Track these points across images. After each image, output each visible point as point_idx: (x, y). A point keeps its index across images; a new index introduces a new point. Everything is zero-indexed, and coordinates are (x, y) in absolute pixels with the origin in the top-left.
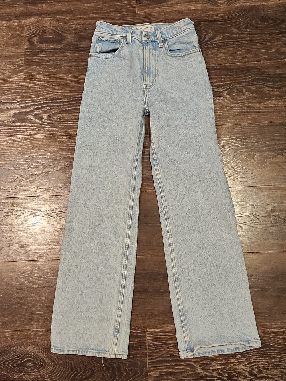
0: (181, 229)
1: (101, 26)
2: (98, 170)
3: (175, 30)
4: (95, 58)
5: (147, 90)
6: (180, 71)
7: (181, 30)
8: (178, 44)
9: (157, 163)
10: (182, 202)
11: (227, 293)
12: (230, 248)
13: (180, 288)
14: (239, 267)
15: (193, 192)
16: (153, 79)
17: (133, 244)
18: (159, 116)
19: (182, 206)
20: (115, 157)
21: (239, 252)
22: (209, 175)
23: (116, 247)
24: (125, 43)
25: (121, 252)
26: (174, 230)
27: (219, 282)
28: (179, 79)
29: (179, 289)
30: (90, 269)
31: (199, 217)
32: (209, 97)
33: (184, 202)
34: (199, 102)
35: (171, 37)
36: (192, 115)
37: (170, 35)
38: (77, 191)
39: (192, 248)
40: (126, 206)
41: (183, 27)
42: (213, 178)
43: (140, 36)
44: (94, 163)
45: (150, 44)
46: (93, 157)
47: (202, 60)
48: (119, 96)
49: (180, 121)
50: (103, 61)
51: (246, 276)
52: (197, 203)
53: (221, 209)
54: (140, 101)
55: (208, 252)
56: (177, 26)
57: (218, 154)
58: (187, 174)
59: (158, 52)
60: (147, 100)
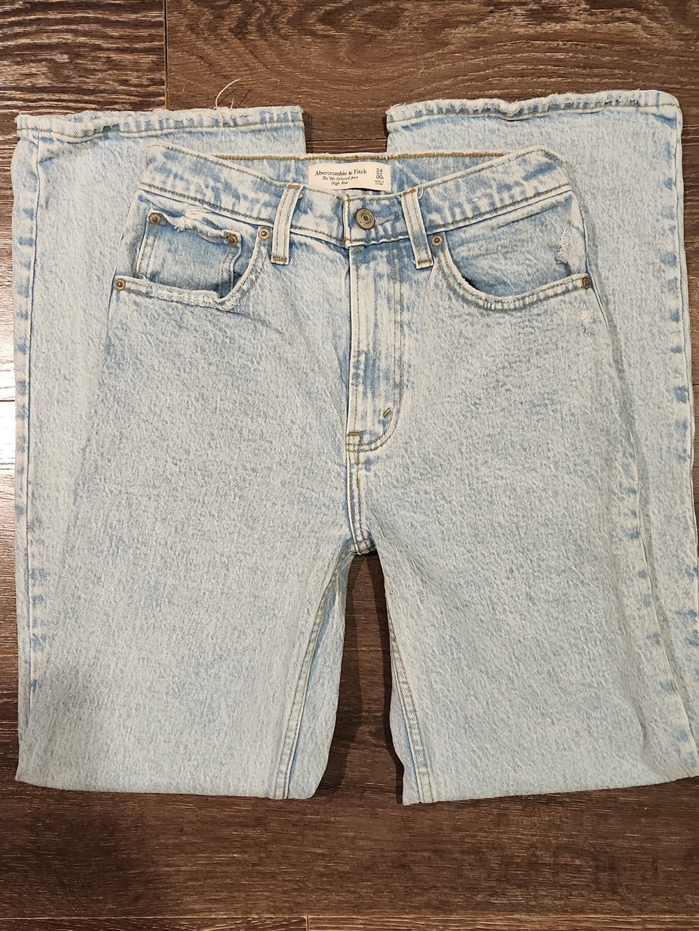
1: (170, 165)
3: (486, 195)
4: (139, 299)
5: (362, 460)
6: (504, 368)
7: (512, 197)
8: (494, 259)
16: (390, 405)
24: (267, 262)
28: (499, 400)
34: (584, 496)
35: (464, 220)
36: (553, 553)
37: (463, 212)
41: (517, 184)
43: (330, 220)
45: (377, 253)
47: (594, 321)
48: (240, 471)
49: (504, 580)
50: (171, 312)
56: (490, 175)
59: (411, 286)
60: (359, 502)
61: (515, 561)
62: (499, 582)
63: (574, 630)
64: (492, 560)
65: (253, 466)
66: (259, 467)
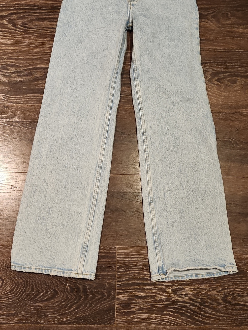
0: (158, 149)
2: (74, 82)
5: (131, 4)
9: (137, 79)
10: (161, 122)
11: (204, 216)
12: (209, 170)
13: (155, 209)
14: (218, 191)
15: (173, 112)
17: (107, 162)
18: (142, 31)
19: (161, 126)
20: (93, 70)
21: (218, 175)
22: (191, 95)
23: (89, 162)
25: (94, 169)
26: (151, 149)
27: (196, 204)
29: (153, 210)
30: (59, 184)
31: (178, 138)
32: (195, 17)
33: (163, 122)
34: (184, 22)
36: (176, 35)
38: (51, 101)
39: (169, 169)
40: (102, 122)
42: (195, 98)
44: (70, 74)
46: (69, 68)
48: (102, 7)
51: (224, 199)
52: (177, 124)
53: (201, 130)
54: (124, 14)
55: (185, 174)
57: (201, 75)
58: (168, 93)
60: (131, 13)
61: (166, 34)
62: (162, 39)
63: (179, 53)
64: (161, 33)
65: (105, 5)
66: (106, 5)
